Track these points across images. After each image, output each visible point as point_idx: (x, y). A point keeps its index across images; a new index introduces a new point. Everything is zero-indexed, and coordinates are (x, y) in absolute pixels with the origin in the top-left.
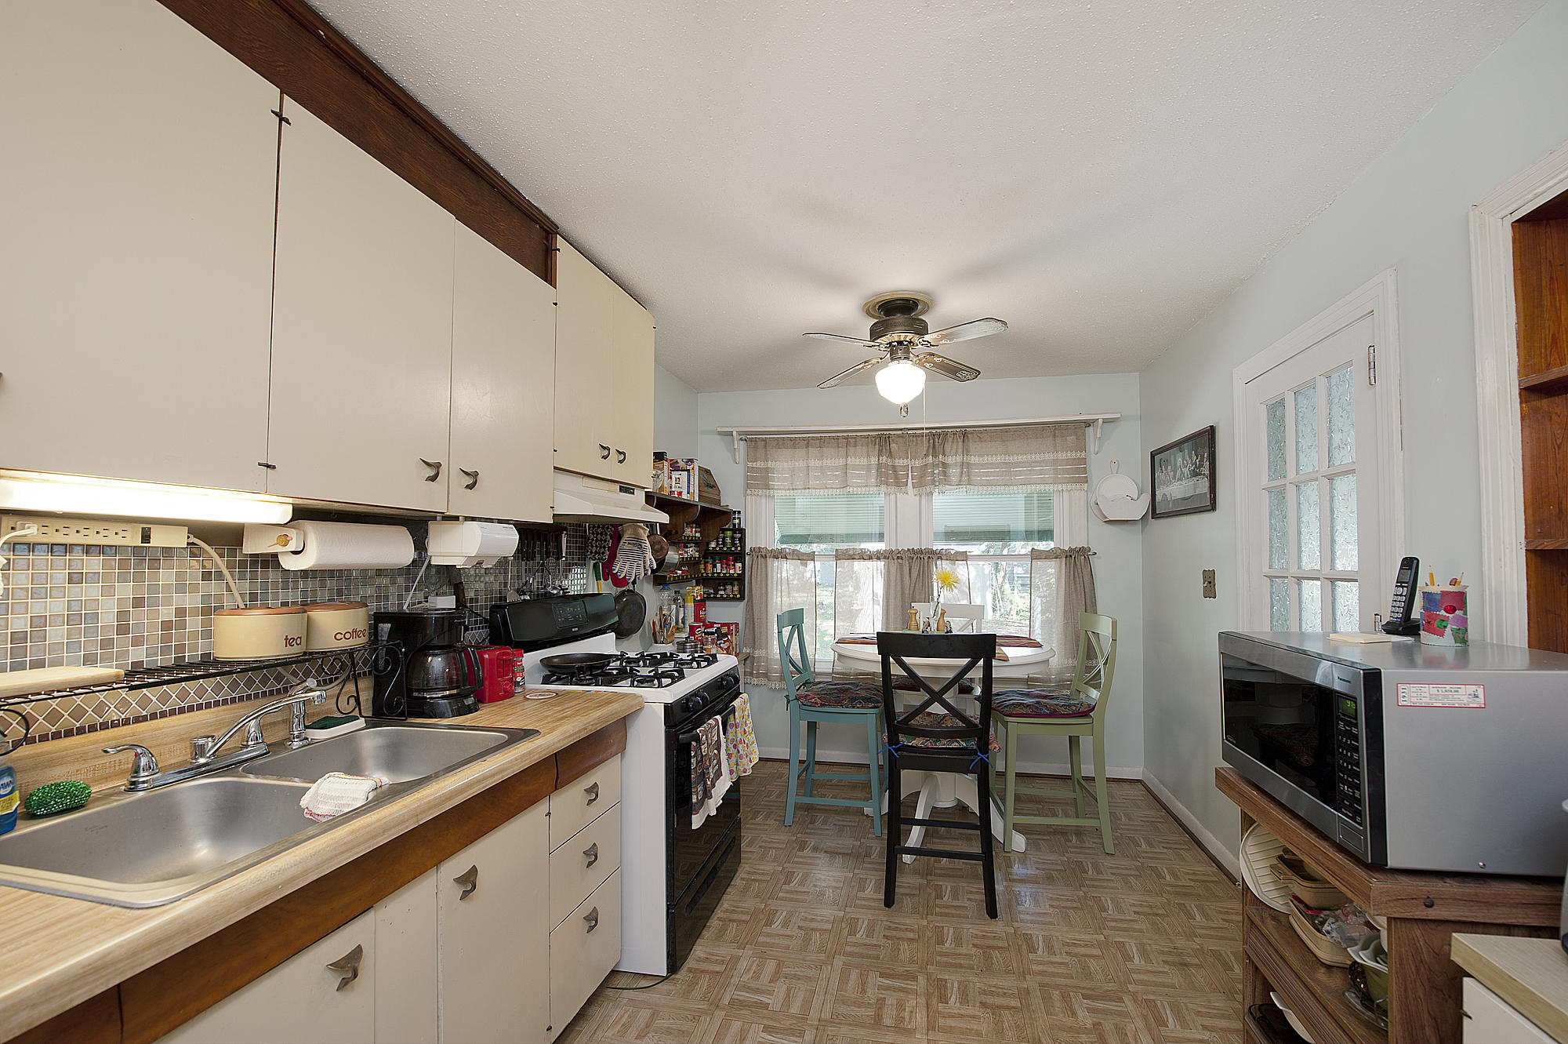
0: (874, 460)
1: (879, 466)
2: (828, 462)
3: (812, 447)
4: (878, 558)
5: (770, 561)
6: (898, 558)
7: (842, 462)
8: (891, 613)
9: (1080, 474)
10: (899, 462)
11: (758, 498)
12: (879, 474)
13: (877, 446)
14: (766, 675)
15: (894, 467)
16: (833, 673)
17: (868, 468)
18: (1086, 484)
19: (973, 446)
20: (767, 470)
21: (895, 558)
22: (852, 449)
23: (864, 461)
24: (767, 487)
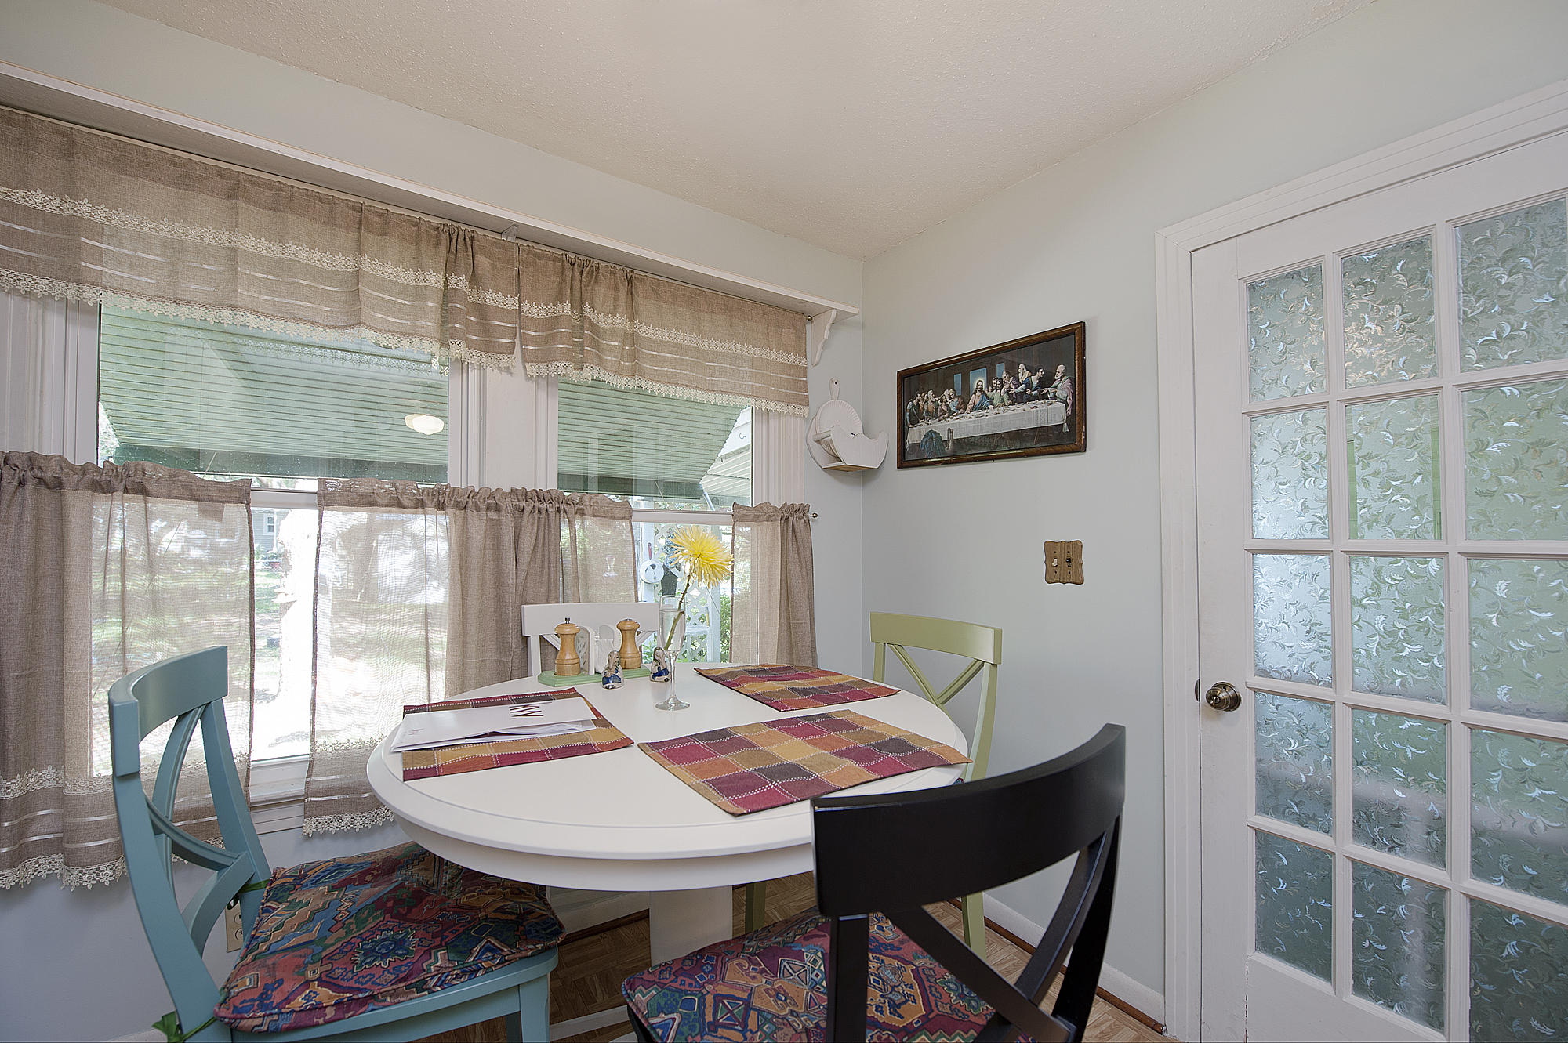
0: (434, 279)
1: (447, 295)
2: (299, 252)
3: (249, 200)
4: (441, 506)
5: (76, 499)
6: (488, 508)
7: (342, 263)
8: (472, 629)
9: (796, 389)
10: (494, 299)
11: (31, 307)
12: (446, 316)
13: (443, 249)
14: (61, 846)
15: (481, 310)
16: (310, 791)
17: (419, 293)
18: (806, 408)
19: (646, 306)
20: (72, 225)
21: (483, 506)
22: (371, 239)
23: (409, 277)
24: (74, 276)
